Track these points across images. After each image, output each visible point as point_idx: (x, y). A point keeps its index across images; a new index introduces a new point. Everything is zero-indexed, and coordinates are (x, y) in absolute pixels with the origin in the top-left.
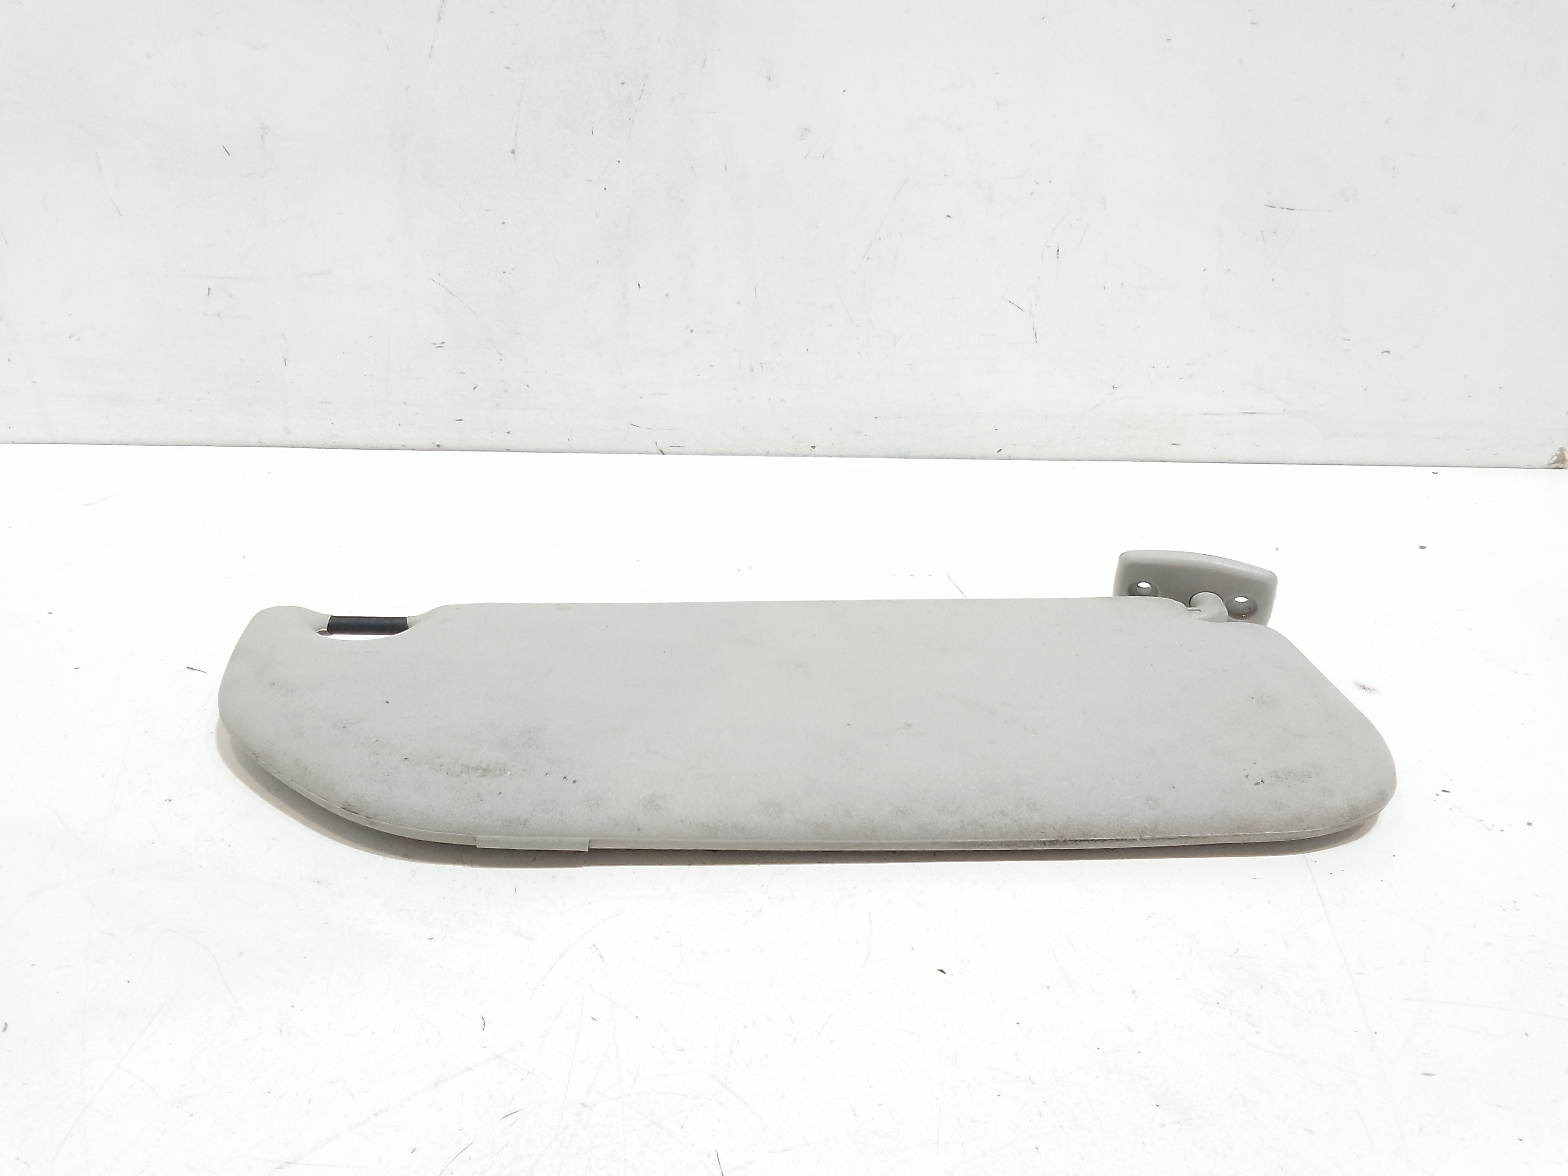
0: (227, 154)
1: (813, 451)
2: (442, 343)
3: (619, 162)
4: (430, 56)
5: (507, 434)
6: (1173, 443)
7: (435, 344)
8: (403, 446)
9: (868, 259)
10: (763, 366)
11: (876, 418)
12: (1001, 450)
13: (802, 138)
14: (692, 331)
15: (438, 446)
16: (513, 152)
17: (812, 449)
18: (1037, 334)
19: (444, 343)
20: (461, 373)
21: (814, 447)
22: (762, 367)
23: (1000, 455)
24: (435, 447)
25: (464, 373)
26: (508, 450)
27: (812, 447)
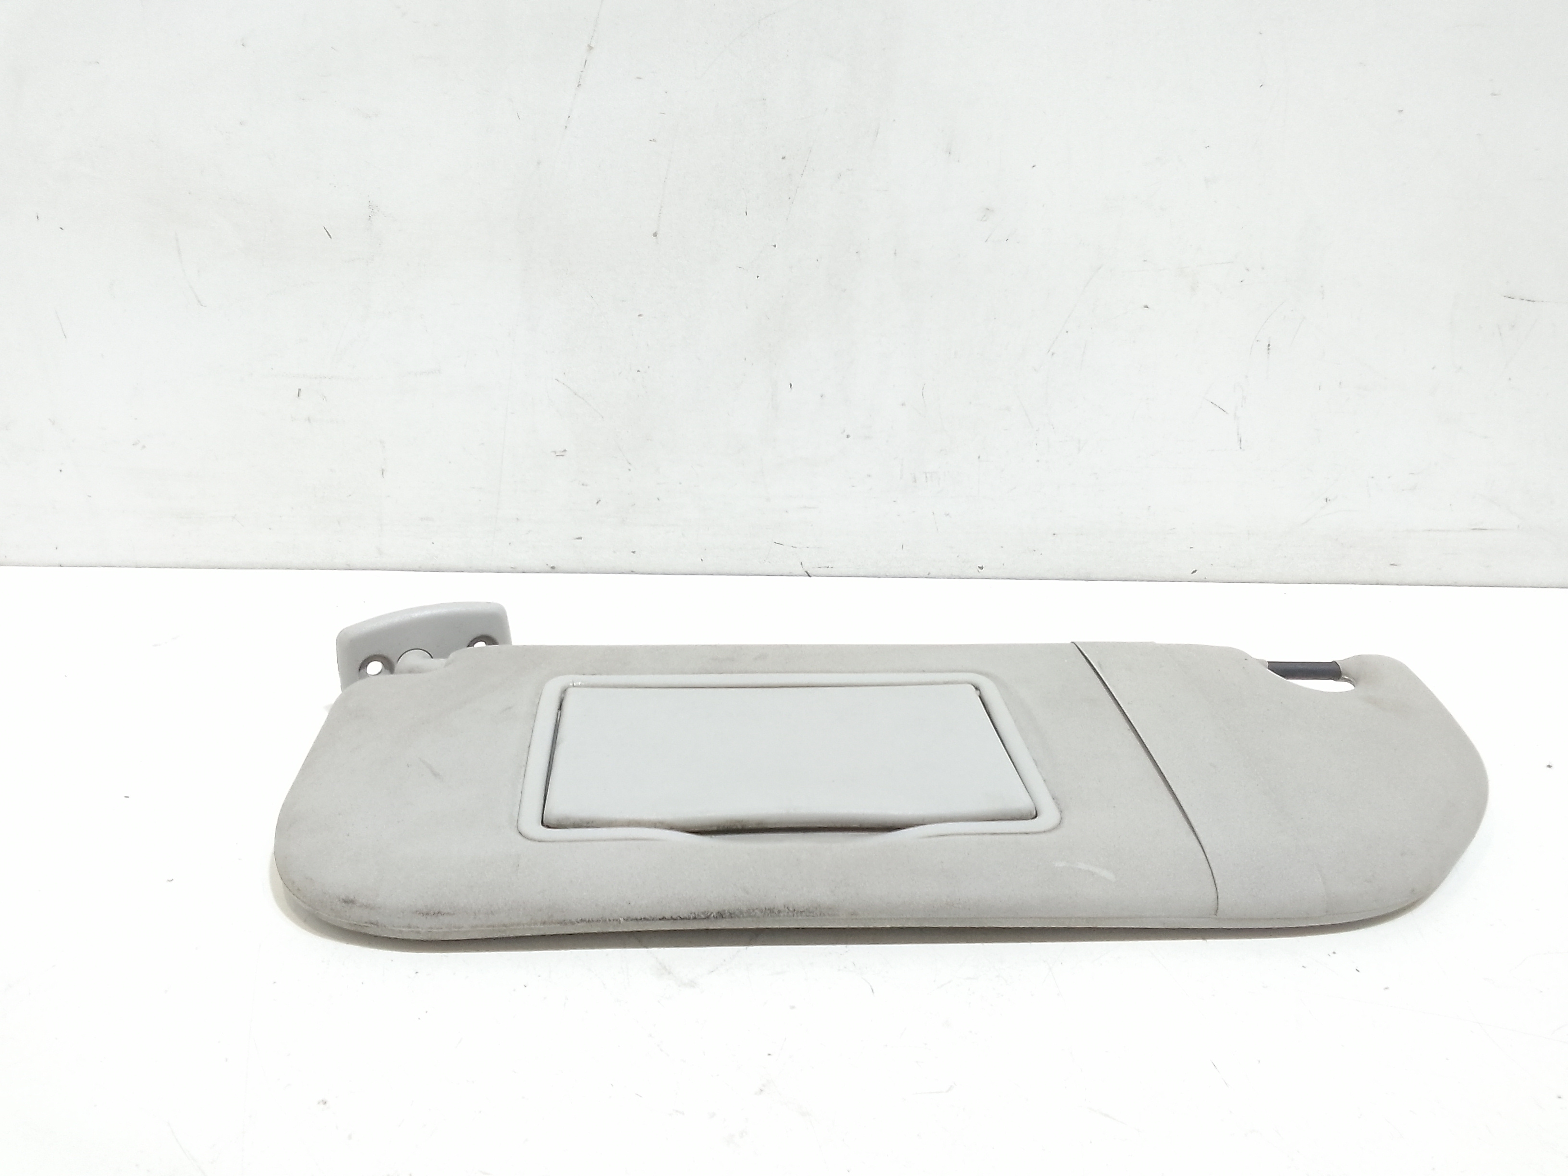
0: (328, 236)
1: (981, 573)
2: (563, 451)
3: (775, 246)
4: (566, 127)
5: (632, 553)
6: (1392, 563)
7: (555, 452)
8: (512, 568)
9: (1053, 354)
10: (928, 475)
11: (1054, 534)
12: (1196, 571)
13: (985, 218)
14: (848, 437)
15: (553, 568)
16: (655, 235)
17: (980, 570)
18: (1242, 440)
19: (565, 451)
20: (583, 485)
21: (981, 568)
22: (926, 477)
23: (1195, 577)
24: (550, 570)
25: (586, 485)
26: (632, 572)
27: (979, 567)
